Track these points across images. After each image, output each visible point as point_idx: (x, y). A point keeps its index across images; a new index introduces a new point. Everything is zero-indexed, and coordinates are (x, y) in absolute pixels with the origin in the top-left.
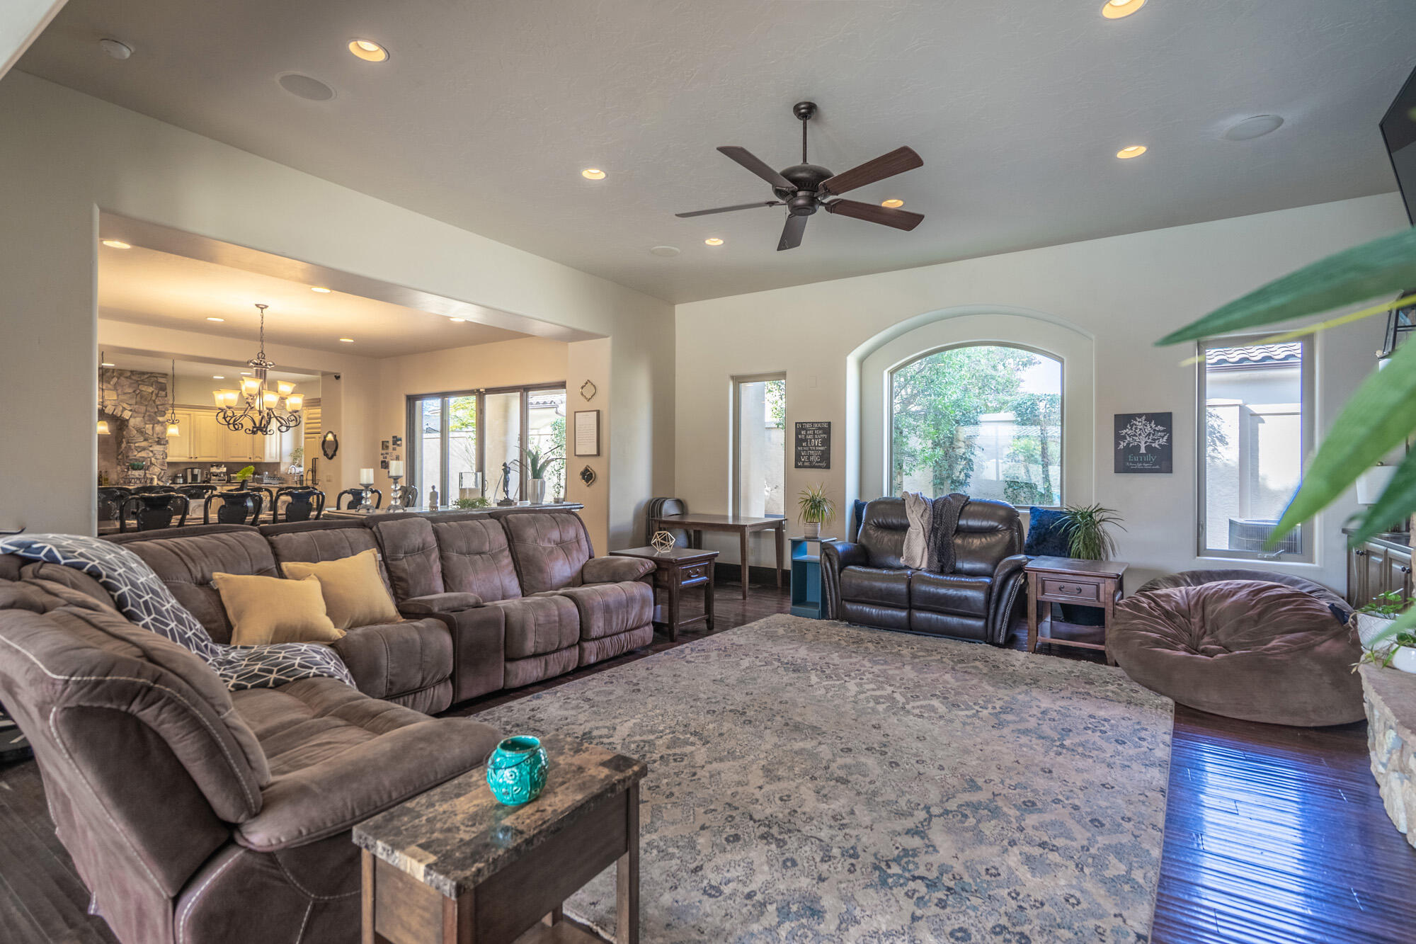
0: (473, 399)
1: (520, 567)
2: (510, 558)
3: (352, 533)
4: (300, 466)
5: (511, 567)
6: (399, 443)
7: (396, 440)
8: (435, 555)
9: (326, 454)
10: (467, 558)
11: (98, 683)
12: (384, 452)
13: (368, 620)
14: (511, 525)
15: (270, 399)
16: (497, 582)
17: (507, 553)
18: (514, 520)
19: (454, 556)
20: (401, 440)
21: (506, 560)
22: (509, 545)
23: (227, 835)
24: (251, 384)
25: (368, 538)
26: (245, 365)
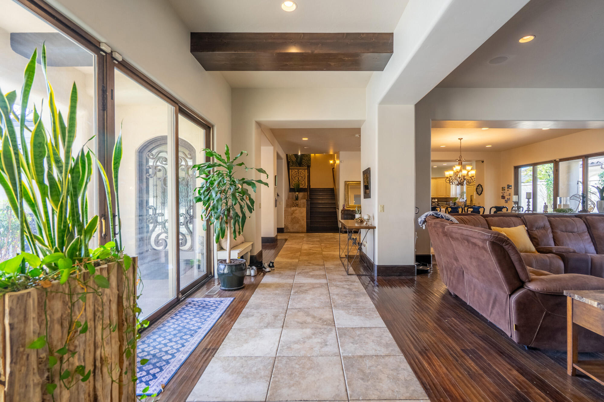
0: (552, 165)
1: (595, 241)
2: (589, 236)
3: (514, 219)
4: (463, 199)
5: (590, 240)
6: (510, 187)
7: (509, 186)
8: (550, 230)
9: (478, 193)
10: (565, 234)
11: (497, 237)
12: (503, 192)
13: (524, 251)
14: (588, 221)
15: (464, 172)
16: (582, 245)
17: (587, 233)
18: (591, 219)
19: (559, 232)
20: (511, 186)
21: (587, 237)
22: (588, 230)
23: (522, 285)
24: (457, 168)
25: (520, 221)
26: (455, 161)
